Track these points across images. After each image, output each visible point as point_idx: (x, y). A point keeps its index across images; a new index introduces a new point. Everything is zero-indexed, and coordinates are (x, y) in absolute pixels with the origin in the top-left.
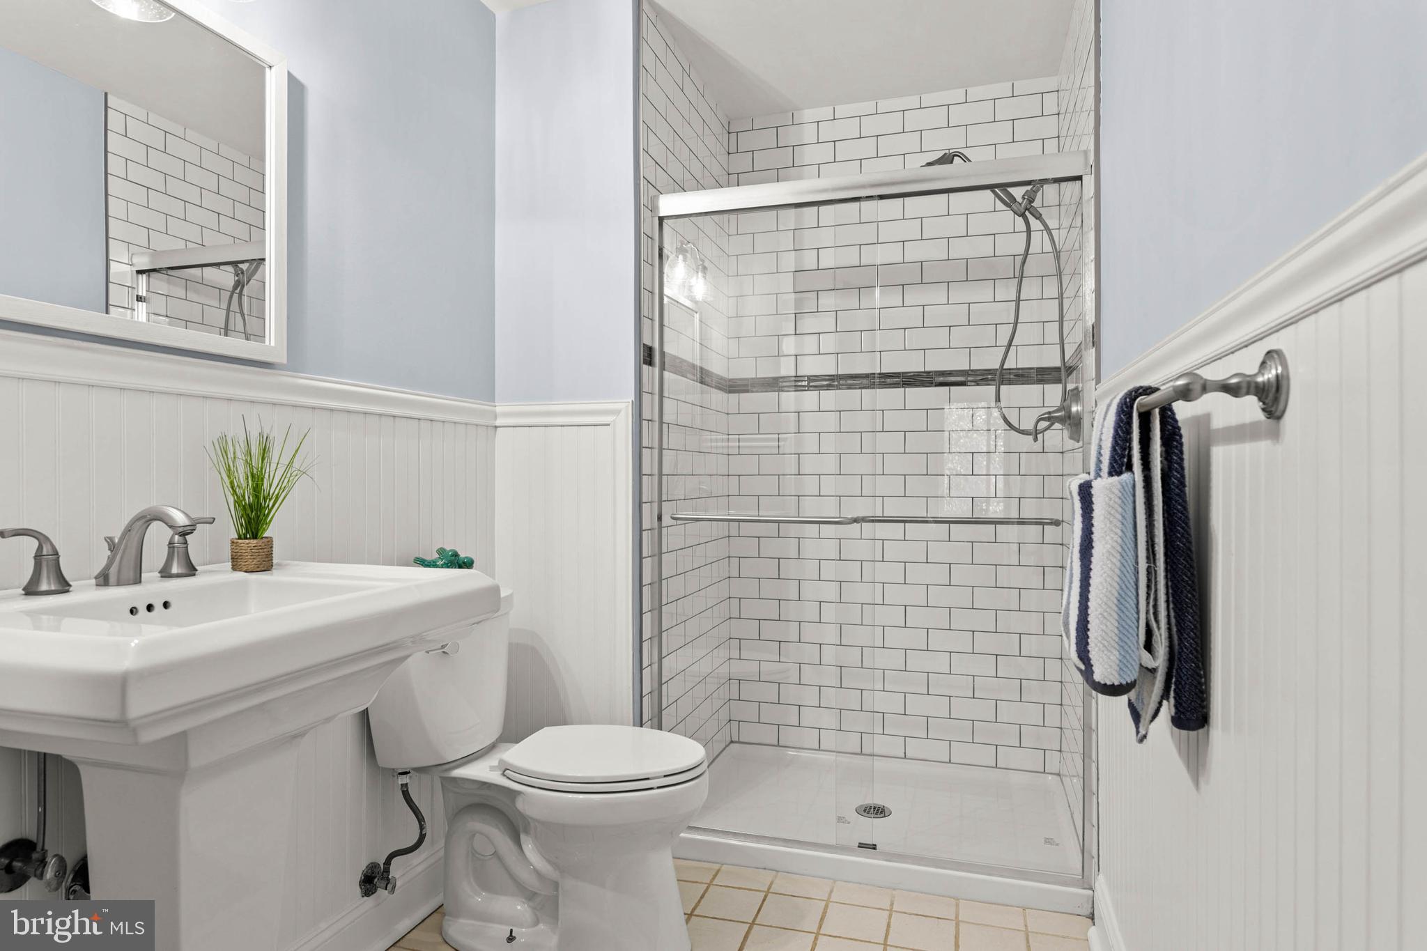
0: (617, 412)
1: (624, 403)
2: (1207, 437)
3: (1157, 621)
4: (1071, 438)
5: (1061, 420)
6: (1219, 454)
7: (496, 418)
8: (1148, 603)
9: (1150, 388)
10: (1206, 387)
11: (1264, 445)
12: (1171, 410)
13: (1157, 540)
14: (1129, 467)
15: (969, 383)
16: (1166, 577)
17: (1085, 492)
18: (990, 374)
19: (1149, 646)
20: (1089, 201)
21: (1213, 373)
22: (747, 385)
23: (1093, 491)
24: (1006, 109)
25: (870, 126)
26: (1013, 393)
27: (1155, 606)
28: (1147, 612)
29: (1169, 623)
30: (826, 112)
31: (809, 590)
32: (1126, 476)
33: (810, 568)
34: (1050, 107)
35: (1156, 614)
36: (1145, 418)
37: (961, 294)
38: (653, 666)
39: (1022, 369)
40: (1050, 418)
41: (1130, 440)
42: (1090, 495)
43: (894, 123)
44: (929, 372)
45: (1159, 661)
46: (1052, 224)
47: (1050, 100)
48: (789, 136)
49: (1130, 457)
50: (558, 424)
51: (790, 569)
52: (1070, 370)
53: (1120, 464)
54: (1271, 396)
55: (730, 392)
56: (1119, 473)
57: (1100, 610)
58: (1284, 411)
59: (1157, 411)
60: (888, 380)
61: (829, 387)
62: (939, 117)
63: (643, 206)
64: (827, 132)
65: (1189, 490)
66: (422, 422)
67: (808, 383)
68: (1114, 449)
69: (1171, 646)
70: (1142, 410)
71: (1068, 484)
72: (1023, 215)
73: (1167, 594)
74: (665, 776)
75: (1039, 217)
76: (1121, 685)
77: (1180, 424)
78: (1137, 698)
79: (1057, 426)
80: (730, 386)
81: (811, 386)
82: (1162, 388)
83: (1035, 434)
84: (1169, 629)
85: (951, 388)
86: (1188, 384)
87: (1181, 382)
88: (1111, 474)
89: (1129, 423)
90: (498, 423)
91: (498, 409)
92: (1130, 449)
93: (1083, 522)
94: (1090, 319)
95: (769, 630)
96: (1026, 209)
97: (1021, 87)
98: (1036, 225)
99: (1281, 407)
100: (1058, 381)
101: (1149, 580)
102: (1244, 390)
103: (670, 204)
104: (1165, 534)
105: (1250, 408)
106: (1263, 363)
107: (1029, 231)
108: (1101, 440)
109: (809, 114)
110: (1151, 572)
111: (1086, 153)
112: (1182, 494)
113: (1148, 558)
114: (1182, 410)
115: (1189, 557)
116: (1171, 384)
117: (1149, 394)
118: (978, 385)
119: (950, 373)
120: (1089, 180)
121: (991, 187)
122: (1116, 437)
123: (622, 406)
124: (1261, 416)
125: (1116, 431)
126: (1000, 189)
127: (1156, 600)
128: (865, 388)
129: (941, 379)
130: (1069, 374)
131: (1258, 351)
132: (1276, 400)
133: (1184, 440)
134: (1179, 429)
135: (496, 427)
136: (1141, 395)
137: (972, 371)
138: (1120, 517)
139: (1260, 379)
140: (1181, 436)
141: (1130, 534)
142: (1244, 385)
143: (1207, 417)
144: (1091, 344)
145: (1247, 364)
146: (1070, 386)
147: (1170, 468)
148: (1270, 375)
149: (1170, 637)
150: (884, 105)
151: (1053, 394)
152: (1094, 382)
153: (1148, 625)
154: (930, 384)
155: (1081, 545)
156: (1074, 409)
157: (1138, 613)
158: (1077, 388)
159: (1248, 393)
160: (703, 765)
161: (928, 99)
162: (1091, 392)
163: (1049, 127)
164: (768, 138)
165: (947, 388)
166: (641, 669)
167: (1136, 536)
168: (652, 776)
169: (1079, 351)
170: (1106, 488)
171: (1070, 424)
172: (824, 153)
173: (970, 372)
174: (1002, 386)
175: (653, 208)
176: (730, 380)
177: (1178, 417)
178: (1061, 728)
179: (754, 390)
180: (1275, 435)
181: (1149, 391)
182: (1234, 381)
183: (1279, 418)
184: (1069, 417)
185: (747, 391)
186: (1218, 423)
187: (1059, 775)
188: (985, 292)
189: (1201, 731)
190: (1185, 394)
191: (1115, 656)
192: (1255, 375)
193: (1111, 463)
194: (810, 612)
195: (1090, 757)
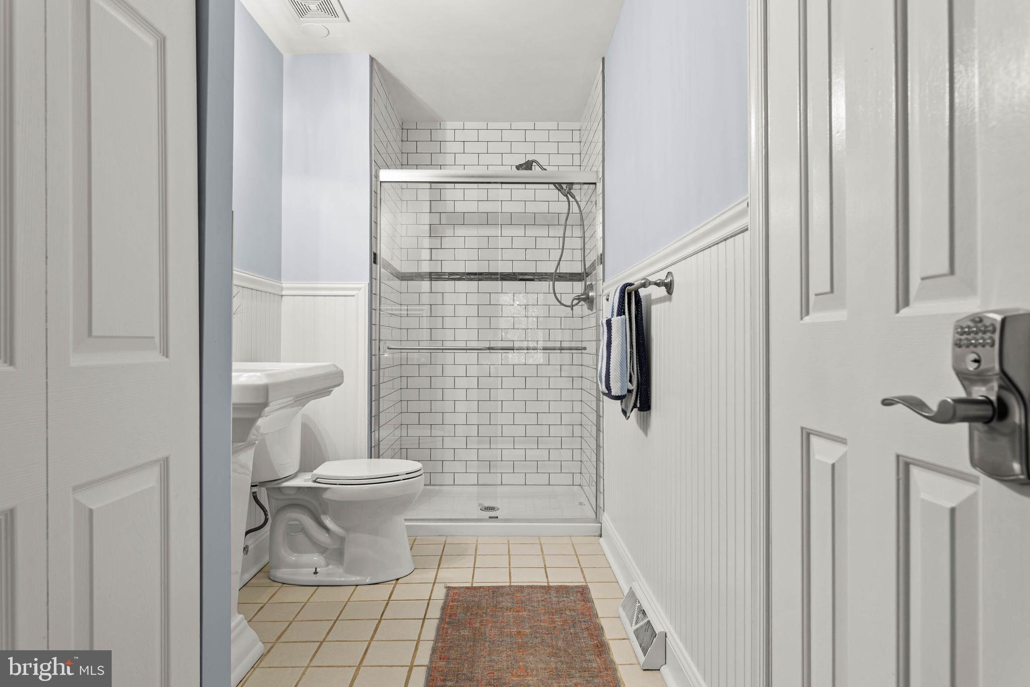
0: (359, 289)
1: (364, 284)
2: (650, 303)
3: (633, 372)
4: (589, 309)
5: (584, 300)
6: (654, 308)
7: (282, 290)
8: (630, 365)
9: (631, 283)
10: (650, 283)
11: (667, 303)
12: (638, 292)
13: (633, 341)
14: (624, 314)
15: (536, 280)
16: (636, 355)
17: (609, 323)
18: (546, 275)
19: (631, 381)
20: (599, 195)
21: (652, 279)
22: (412, 276)
23: (612, 322)
24: (554, 136)
25: (484, 135)
26: (561, 286)
27: (633, 366)
28: (630, 369)
29: (637, 372)
30: (459, 125)
31: (449, 395)
32: (623, 316)
33: (449, 383)
34: (576, 139)
35: (633, 369)
36: (629, 294)
37: (532, 232)
38: (376, 432)
39: (562, 273)
40: (579, 299)
41: (624, 303)
42: (611, 324)
43: (496, 135)
44: (515, 273)
45: (634, 387)
46: (578, 199)
47: (576, 133)
48: (437, 136)
49: (624, 309)
50: (322, 295)
51: (437, 382)
52: (588, 275)
53: (621, 312)
54: (669, 287)
55: (402, 280)
56: (621, 315)
57: (614, 367)
58: (672, 292)
59: (633, 292)
60: (493, 277)
61: (459, 279)
62: (520, 136)
63: (374, 176)
64: (460, 136)
65: (644, 322)
66: (253, 290)
67: (449, 277)
68: (619, 306)
69: (638, 381)
70: (629, 292)
71: (601, 321)
72: (566, 196)
73: (637, 361)
74: (406, 474)
75: (574, 197)
76: (621, 396)
77: (641, 297)
78: (625, 407)
79: (582, 303)
80: (402, 277)
81: (450, 279)
82: (635, 284)
83: (572, 307)
84: (637, 374)
85: (527, 282)
86: (645, 282)
87: (643, 281)
88: (617, 316)
89: (624, 297)
90: (284, 293)
91: (284, 285)
92: (624, 306)
93: (608, 335)
94: (601, 251)
95: (425, 419)
96: (568, 193)
97: (563, 125)
98: (571, 199)
99: (672, 290)
100: (580, 280)
101: (631, 357)
102: (661, 285)
103: (385, 175)
104: (636, 339)
105: (663, 291)
106: (667, 276)
107: (569, 202)
108: (613, 303)
109: (449, 125)
110: (631, 353)
111: (597, 172)
112: (642, 323)
113: (630, 348)
114: (643, 292)
115: (644, 347)
116: (640, 282)
117: (631, 286)
118: (540, 281)
119: (526, 274)
120: (600, 186)
121: (554, 184)
122: (619, 302)
123: (363, 286)
124: (666, 294)
125: (619, 299)
126: (558, 186)
127: (633, 364)
128: (480, 280)
129: (521, 277)
130: (587, 276)
131: (665, 272)
132: (670, 288)
133: (642, 303)
134: (641, 299)
135: (282, 296)
136: (628, 286)
137: (537, 273)
138: (621, 332)
139: (666, 281)
140: (641, 302)
141: (624, 338)
142: (661, 283)
143: (650, 295)
144: (600, 263)
145: (662, 276)
146: (588, 283)
147: (638, 313)
148: (669, 280)
149: (638, 377)
150: (492, 125)
151: (578, 287)
152: (602, 281)
153: (630, 374)
154: (515, 279)
155: (607, 343)
156: (591, 294)
157: (627, 368)
158: (591, 284)
159: (662, 286)
160: (421, 471)
161: (515, 125)
162: (601, 286)
163: (575, 148)
164: (426, 135)
165: (524, 282)
166: (371, 433)
167: (626, 339)
168: (401, 474)
169: (593, 266)
170: (617, 321)
171: (589, 302)
172: (458, 147)
173: (536, 274)
174: (555, 282)
175: (377, 177)
176: (402, 273)
177: (641, 295)
178: (581, 461)
179: (417, 279)
180: (670, 300)
181: (631, 284)
182: (658, 281)
183: (671, 294)
184: (588, 298)
185: (413, 280)
186: (653, 297)
187: (580, 485)
188: (543, 232)
189: (648, 412)
190: (644, 285)
191: (619, 384)
192: (665, 280)
193: (618, 312)
194: (448, 406)
195: (600, 461)
